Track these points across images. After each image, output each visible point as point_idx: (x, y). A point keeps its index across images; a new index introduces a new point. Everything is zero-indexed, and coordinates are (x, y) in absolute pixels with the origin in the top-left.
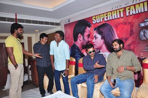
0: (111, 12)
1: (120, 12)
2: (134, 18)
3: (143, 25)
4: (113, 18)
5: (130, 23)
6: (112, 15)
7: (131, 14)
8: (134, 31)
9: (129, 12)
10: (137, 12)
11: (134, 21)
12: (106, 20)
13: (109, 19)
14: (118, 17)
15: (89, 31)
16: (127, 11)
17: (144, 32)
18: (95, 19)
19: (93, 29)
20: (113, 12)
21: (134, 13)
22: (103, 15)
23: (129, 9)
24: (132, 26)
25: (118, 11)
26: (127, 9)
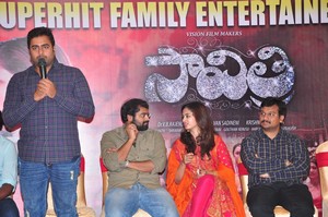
0: (62, 2)
1: (91, 9)
2: (132, 37)
3: (153, 62)
4: (68, 25)
5: (120, 51)
6: (63, 15)
7: (124, 25)
8: (130, 75)
9: (119, 19)
10: (141, 25)
11: (131, 47)
12: (39, 24)
13: (51, 25)
14: (86, 24)
16: (114, 15)
17: (156, 82)
20: (67, 5)
21: (133, 25)
22: (29, 6)
23: (120, 10)
24: (125, 61)
25: (85, 6)
26: (114, 6)
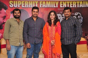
0: (28, 1)
2: (45, 10)
4: (30, 7)
5: (42, 13)
7: (43, 7)
9: (42, 5)
10: (47, 7)
11: (44, 12)
12: (23, 6)
13: (26, 7)
15: (5, 13)
18: (13, 3)
19: (10, 12)
20: (30, 2)
21: (45, 7)
22: (20, 2)
24: (43, 15)
25: (34, 2)
26: (41, 2)
